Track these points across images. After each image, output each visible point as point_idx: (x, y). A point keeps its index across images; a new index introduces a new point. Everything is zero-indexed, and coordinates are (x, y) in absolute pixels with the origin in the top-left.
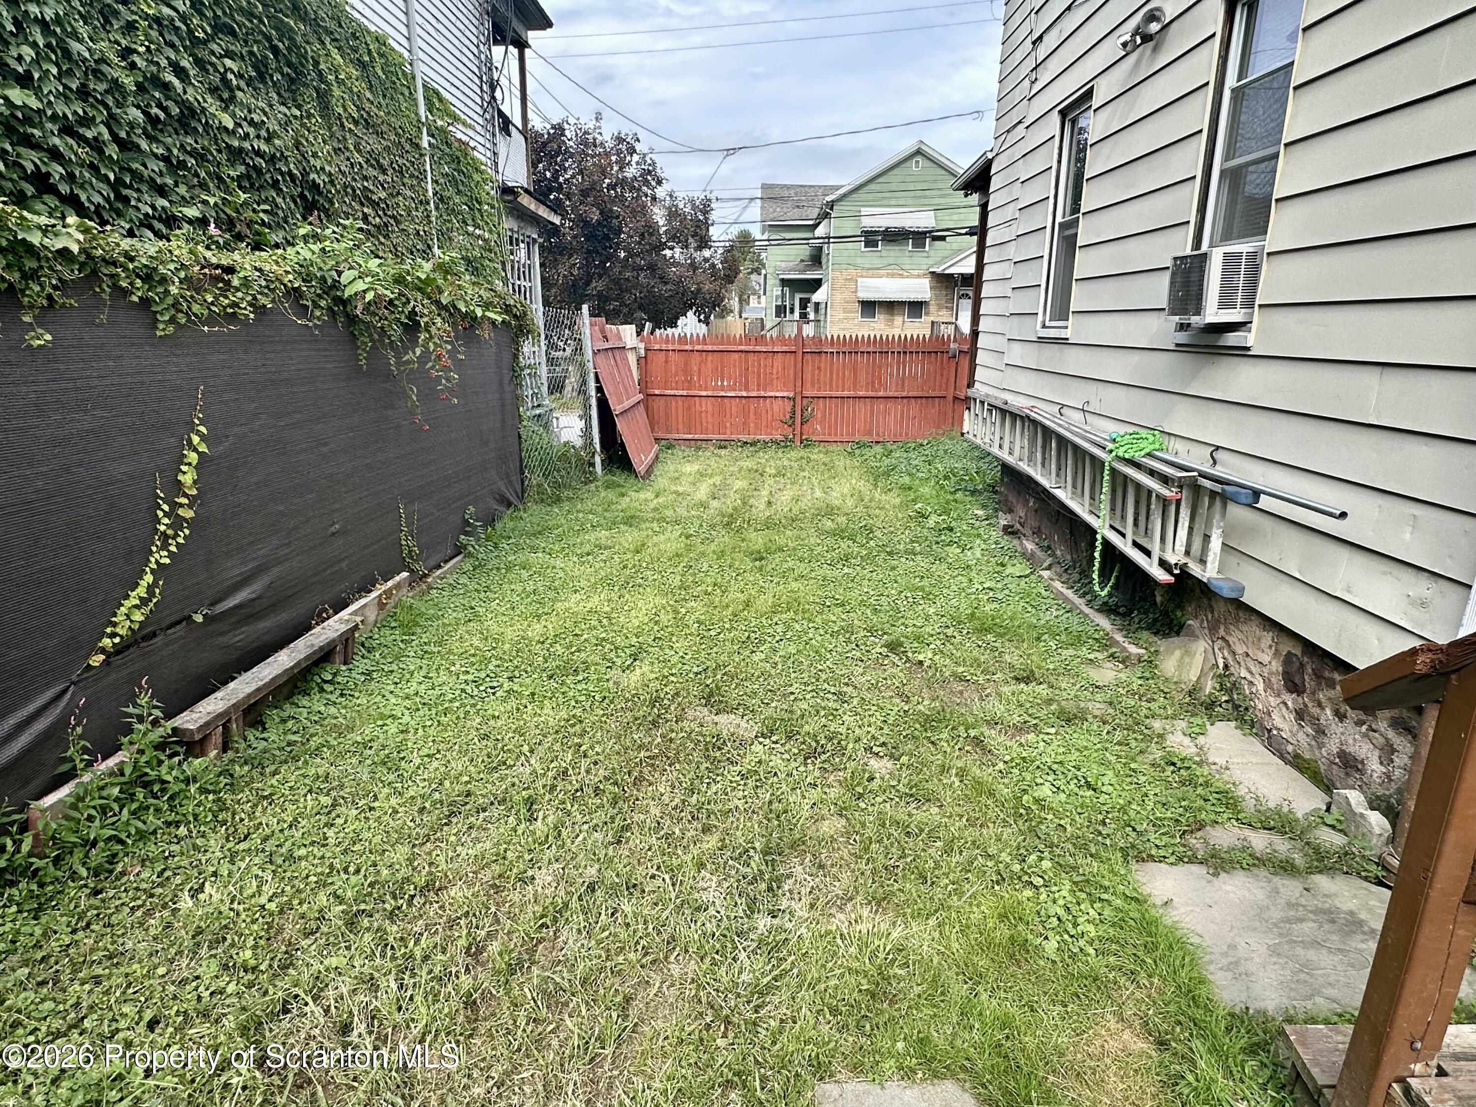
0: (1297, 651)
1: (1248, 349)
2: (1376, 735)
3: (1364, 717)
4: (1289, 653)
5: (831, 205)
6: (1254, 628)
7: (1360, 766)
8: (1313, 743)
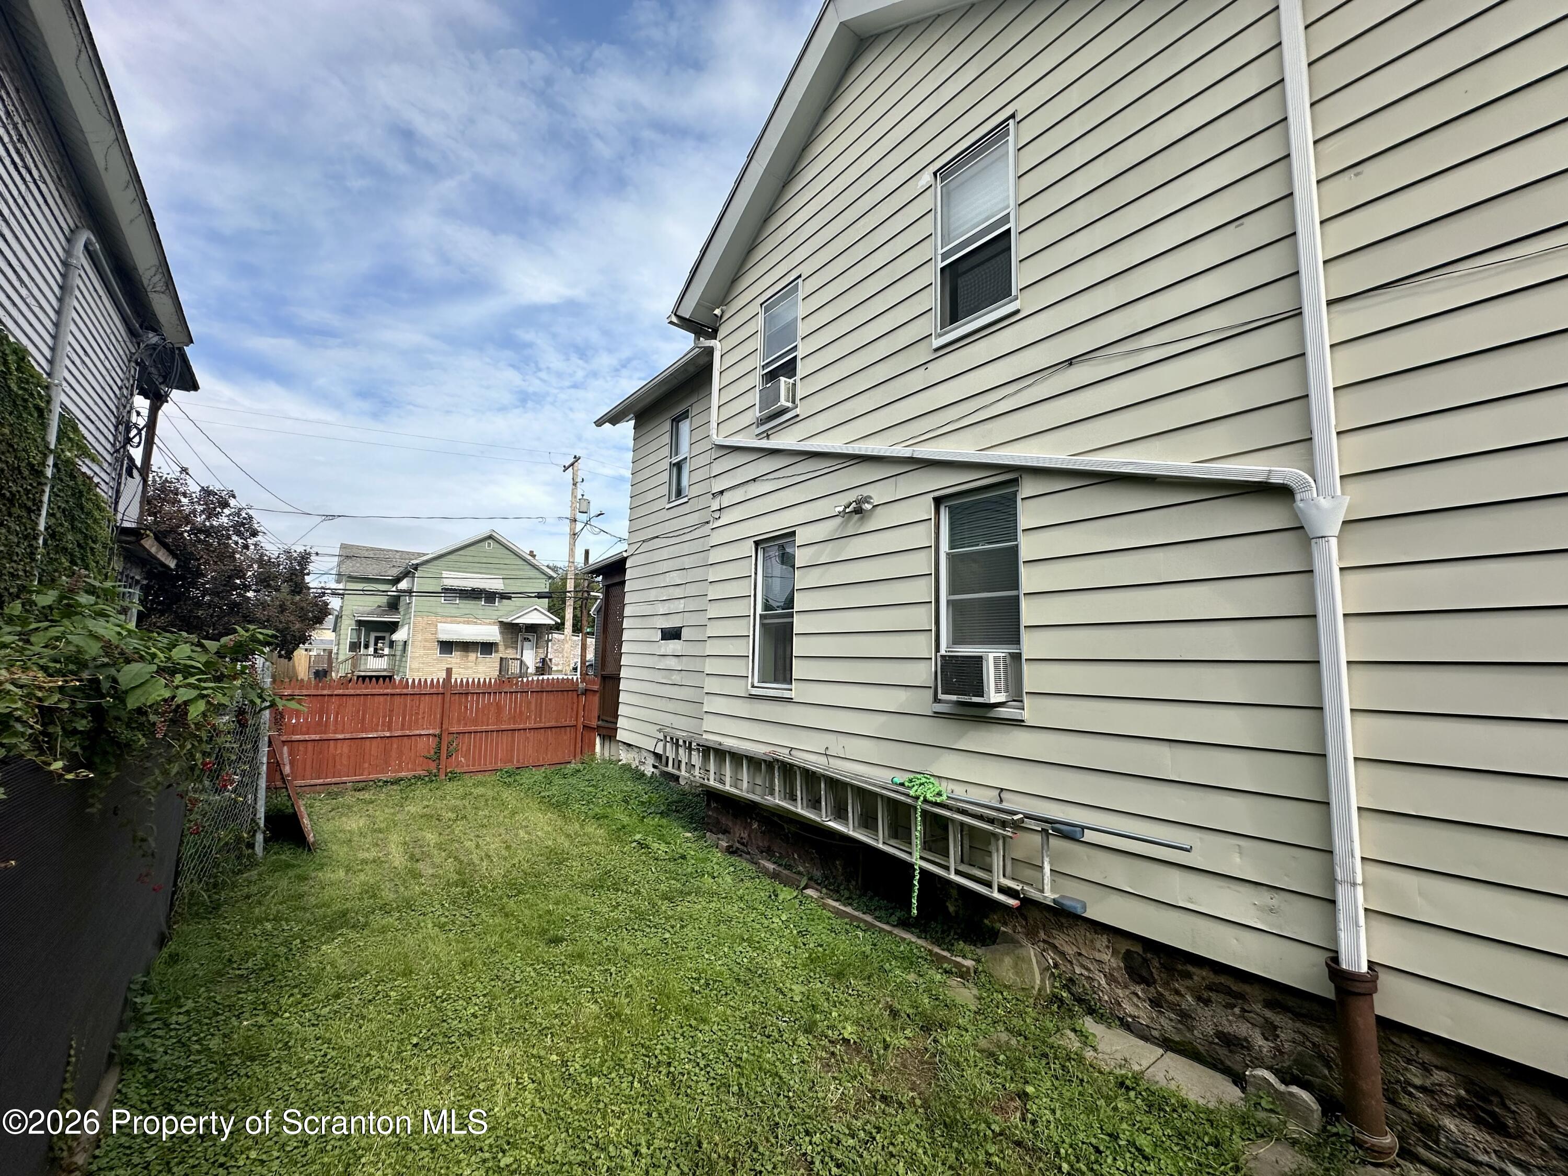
0: (1138, 948)
1: (1023, 721)
2: (1252, 1015)
3: (1233, 1001)
4: (1128, 951)
5: (416, 567)
6: (1082, 932)
7: (1245, 1044)
8: (1180, 1026)
